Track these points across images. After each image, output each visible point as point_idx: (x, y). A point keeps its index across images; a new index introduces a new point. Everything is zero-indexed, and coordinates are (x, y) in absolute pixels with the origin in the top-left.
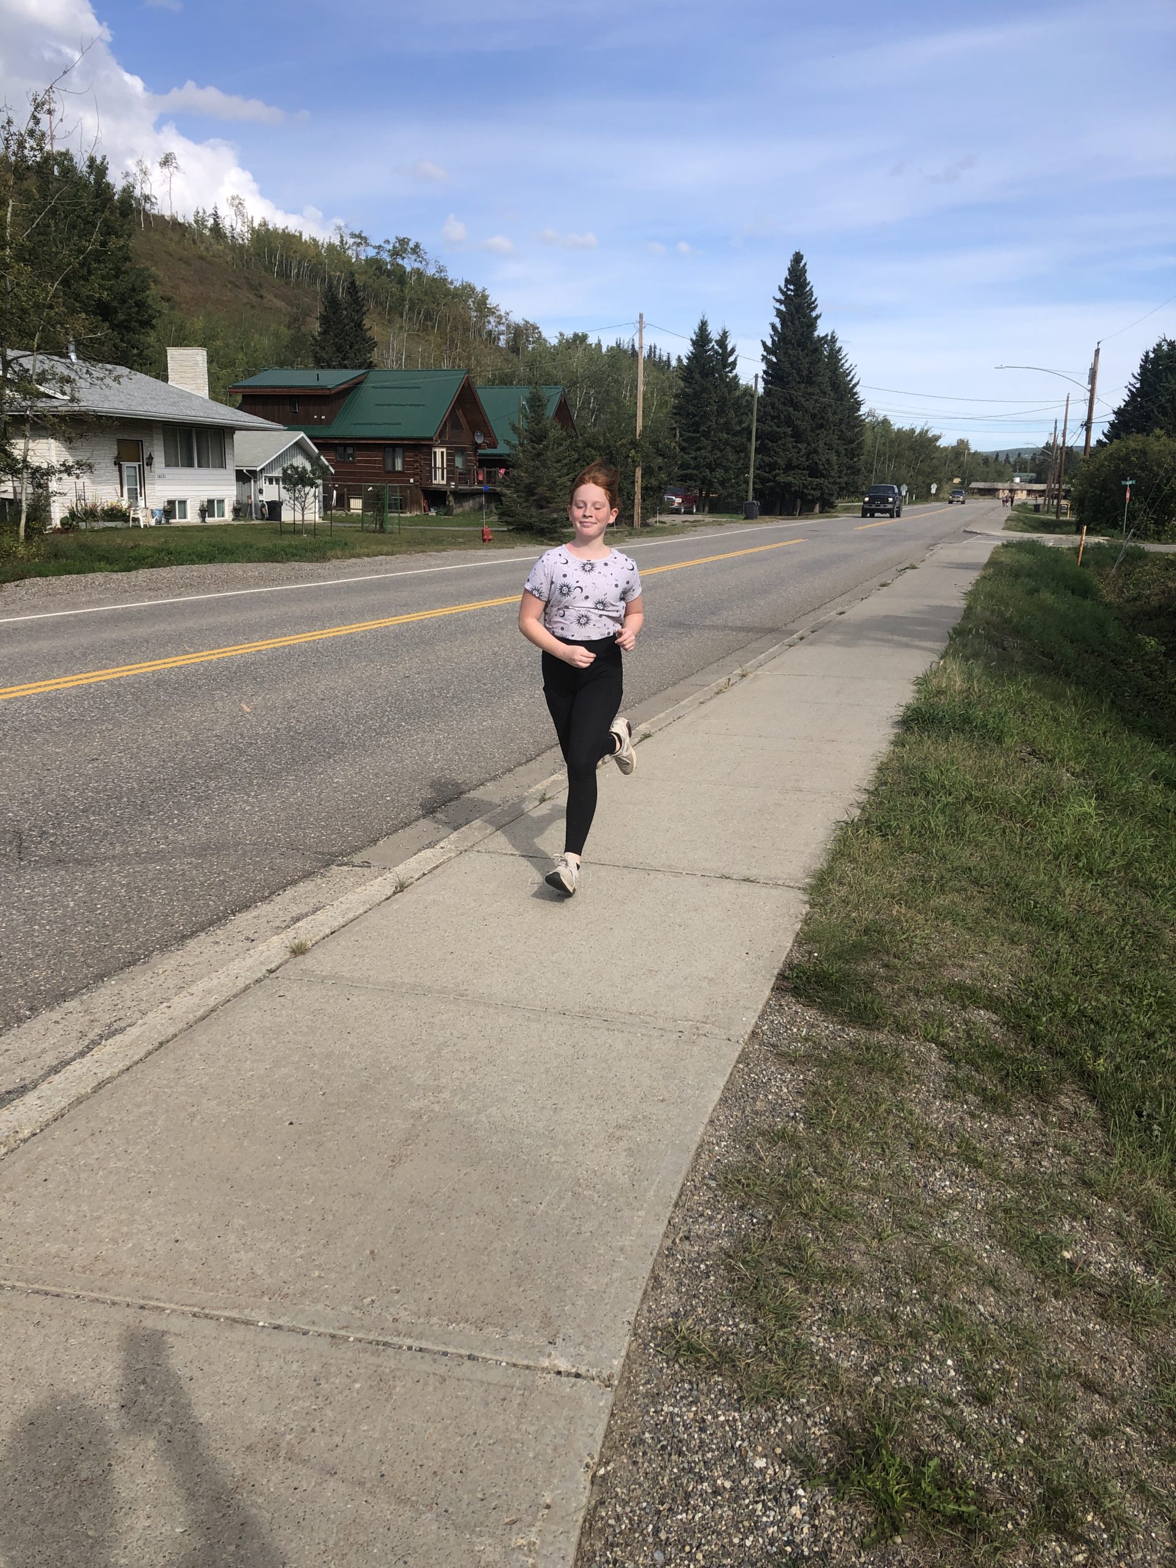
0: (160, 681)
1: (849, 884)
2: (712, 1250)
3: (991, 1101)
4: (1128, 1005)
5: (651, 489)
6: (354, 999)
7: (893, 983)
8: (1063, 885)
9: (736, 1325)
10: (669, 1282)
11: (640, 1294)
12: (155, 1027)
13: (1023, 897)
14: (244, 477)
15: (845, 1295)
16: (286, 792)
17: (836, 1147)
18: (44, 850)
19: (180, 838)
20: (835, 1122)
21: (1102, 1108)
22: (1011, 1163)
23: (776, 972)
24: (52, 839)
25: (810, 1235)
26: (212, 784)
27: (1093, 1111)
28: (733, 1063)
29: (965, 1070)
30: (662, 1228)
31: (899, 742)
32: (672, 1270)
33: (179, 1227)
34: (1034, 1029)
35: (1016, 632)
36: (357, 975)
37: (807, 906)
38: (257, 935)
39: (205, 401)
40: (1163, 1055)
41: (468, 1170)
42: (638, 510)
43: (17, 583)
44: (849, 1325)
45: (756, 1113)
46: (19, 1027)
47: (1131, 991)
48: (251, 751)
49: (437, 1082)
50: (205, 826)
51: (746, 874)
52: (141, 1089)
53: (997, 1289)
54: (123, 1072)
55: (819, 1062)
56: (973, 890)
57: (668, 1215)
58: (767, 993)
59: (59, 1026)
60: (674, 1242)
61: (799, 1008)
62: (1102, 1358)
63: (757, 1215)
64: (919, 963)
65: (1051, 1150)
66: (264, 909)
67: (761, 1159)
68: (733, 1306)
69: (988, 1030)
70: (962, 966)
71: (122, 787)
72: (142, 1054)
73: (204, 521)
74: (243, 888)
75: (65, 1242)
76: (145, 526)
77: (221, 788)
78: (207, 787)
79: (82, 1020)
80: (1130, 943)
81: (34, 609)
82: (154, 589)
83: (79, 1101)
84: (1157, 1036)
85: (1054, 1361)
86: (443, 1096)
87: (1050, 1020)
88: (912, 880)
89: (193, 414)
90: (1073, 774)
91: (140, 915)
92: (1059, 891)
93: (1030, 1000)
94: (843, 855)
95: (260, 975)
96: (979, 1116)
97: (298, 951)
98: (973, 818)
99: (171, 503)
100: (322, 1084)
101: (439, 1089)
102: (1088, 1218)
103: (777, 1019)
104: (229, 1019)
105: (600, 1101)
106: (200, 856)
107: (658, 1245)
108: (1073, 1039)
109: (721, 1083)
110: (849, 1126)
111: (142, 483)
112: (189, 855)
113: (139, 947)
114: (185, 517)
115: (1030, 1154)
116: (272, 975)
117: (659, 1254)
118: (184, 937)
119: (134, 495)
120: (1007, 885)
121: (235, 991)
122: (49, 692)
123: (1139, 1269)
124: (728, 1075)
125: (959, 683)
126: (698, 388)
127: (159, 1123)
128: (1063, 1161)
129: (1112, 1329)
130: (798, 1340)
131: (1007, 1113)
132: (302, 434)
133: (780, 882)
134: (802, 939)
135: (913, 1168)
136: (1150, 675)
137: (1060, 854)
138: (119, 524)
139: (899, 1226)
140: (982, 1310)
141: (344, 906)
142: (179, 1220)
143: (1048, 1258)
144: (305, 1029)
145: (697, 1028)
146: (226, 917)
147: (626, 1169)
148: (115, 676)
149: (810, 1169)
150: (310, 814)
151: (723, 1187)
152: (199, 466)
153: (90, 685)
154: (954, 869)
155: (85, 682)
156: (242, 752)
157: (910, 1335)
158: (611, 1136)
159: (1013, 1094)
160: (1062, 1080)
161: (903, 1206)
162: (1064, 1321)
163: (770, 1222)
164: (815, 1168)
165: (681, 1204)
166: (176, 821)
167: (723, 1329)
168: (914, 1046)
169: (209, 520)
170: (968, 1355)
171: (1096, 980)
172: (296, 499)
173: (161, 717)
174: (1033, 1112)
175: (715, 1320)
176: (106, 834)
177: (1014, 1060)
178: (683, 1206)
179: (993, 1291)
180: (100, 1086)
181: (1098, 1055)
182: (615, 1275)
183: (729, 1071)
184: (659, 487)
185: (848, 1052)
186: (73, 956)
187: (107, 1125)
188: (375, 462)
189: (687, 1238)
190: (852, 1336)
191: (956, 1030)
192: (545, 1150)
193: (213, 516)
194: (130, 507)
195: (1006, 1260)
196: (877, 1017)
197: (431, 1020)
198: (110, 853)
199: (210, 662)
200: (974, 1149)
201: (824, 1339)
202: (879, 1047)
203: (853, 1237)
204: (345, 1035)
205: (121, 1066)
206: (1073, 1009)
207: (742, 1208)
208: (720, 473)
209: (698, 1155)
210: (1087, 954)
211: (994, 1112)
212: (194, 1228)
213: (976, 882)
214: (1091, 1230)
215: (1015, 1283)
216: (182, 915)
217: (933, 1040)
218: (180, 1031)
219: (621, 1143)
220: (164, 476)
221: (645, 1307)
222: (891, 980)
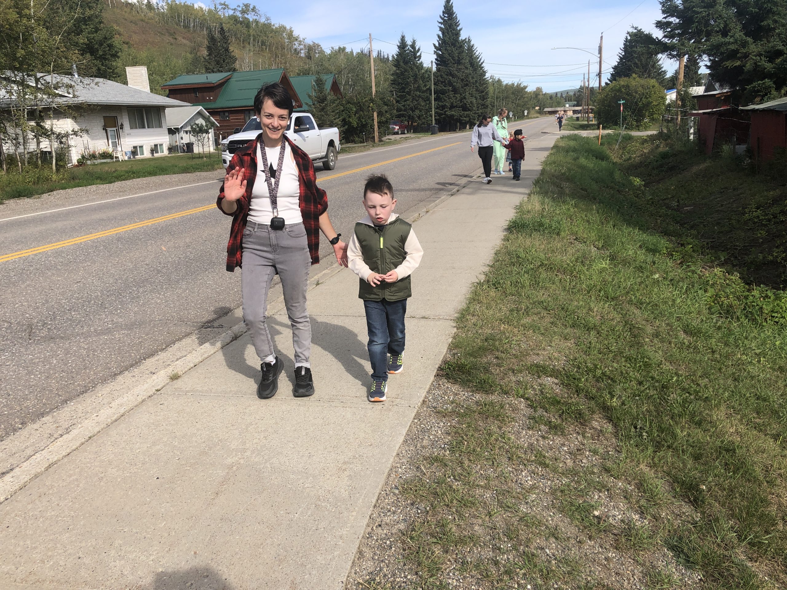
0: (119, 239)
1: (478, 315)
2: (394, 531)
3: (554, 428)
4: (628, 368)
5: (383, 122)
6: (202, 402)
7: (500, 367)
8: (592, 305)
9: (406, 577)
10: (368, 554)
11: (350, 563)
12: (88, 428)
13: (571, 314)
14: (172, 132)
15: (470, 552)
16: (180, 291)
17: (466, 462)
18: (44, 333)
19: (120, 320)
20: (466, 449)
21: (615, 426)
22: (565, 463)
23: (437, 367)
24: (49, 327)
25: (450, 517)
26: (141, 290)
27: (610, 428)
28: (412, 420)
29: (540, 411)
30: (366, 521)
31: (506, 239)
32: (370, 546)
33: (82, 549)
34: (577, 386)
35: (568, 179)
36: (205, 388)
37: (455, 330)
38: (156, 370)
39: (149, 94)
40: (648, 393)
41: (257, 497)
42: (376, 134)
43: (49, 193)
44: (471, 571)
45: (423, 447)
46: (14, 434)
47: (630, 360)
48: (164, 270)
49: (243, 447)
50: (135, 313)
51: (424, 314)
52: (73, 466)
53: (557, 539)
54: (65, 456)
55: (458, 414)
56: (544, 313)
57: (370, 513)
58: (432, 378)
59: (38, 432)
60: (372, 529)
61: (449, 385)
62: (616, 574)
63: (420, 508)
64: (515, 355)
65: (587, 453)
66: (162, 356)
67: (425, 474)
68: (405, 565)
69: (552, 388)
70: (538, 354)
71: (91, 295)
72: (78, 445)
73: (153, 155)
74: (151, 345)
75: (14, 564)
76: (122, 160)
77: (146, 291)
78: (138, 292)
79: (52, 427)
80: (629, 334)
81: (57, 206)
82: (123, 191)
83: (36, 476)
84: (645, 383)
85: (589, 579)
86: (246, 454)
87: (587, 380)
88: (512, 311)
89: (142, 101)
90: (598, 249)
91: (93, 365)
92: (590, 309)
93: (576, 370)
94: (474, 300)
95: (151, 393)
96: (547, 438)
97: (175, 377)
98: (544, 275)
99: (135, 147)
100: (179, 453)
101: (245, 450)
102: (608, 490)
103: (437, 392)
104: (131, 420)
105: (335, 449)
106: (130, 329)
107: (362, 532)
108: (599, 389)
109: (404, 431)
110: (474, 451)
111: (119, 137)
112: (123, 329)
113: (89, 382)
114: (143, 154)
115: (575, 457)
116: (159, 393)
117: (363, 537)
118: (116, 375)
119: (115, 145)
120: (563, 309)
121: (136, 403)
122: (59, 248)
123: (637, 517)
124: (408, 426)
125: (538, 207)
126: (403, 70)
127: (81, 485)
128: (594, 459)
129: (622, 555)
130: (441, 582)
131: (563, 434)
132: (200, 108)
133: (441, 317)
134: (453, 346)
135: (510, 471)
136: (637, 197)
137: (590, 290)
138: (108, 160)
139: (501, 507)
140: (548, 552)
141: (202, 351)
142: (83, 544)
143: (586, 517)
144: (172, 422)
145: (392, 402)
146: (140, 362)
147: (347, 488)
148: (95, 237)
149: (452, 477)
150: (192, 302)
151: (402, 493)
152: (148, 127)
153: (81, 243)
154: (534, 303)
155: (79, 241)
156: (159, 272)
157: (506, 572)
158: (340, 469)
159: (566, 423)
160: (593, 412)
161: (504, 494)
162: (595, 554)
163: (428, 512)
164: (454, 476)
165: (378, 505)
166: (119, 311)
167: (398, 580)
168: (512, 400)
169: (156, 155)
170: (540, 581)
171: (611, 355)
172: (199, 140)
173: (117, 257)
174: (578, 432)
175: (394, 575)
176: (80, 321)
177: (566, 404)
178: (379, 506)
179: (554, 540)
180: (50, 466)
181: (612, 396)
182: (336, 553)
183: (409, 425)
184: (387, 122)
185: (475, 407)
186: (51, 391)
187: (49, 489)
188: (240, 119)
189: (380, 526)
190: (472, 577)
191: (534, 389)
192: (301, 481)
193: (158, 152)
194: (113, 151)
195: (562, 520)
196: (491, 386)
197: (245, 410)
198: (81, 331)
199: (147, 226)
200: (544, 457)
201: (456, 580)
202: (492, 404)
203: (475, 517)
204: (195, 424)
205: (64, 454)
206: (599, 372)
207: (412, 504)
208: (417, 112)
209: (389, 475)
210: (606, 342)
211: (556, 434)
212: (91, 549)
213: (546, 309)
214: (611, 497)
215: (567, 533)
216: (115, 362)
217: (522, 397)
218: (102, 429)
219: (345, 473)
220: (130, 134)
221: (353, 571)
222: (499, 365)
